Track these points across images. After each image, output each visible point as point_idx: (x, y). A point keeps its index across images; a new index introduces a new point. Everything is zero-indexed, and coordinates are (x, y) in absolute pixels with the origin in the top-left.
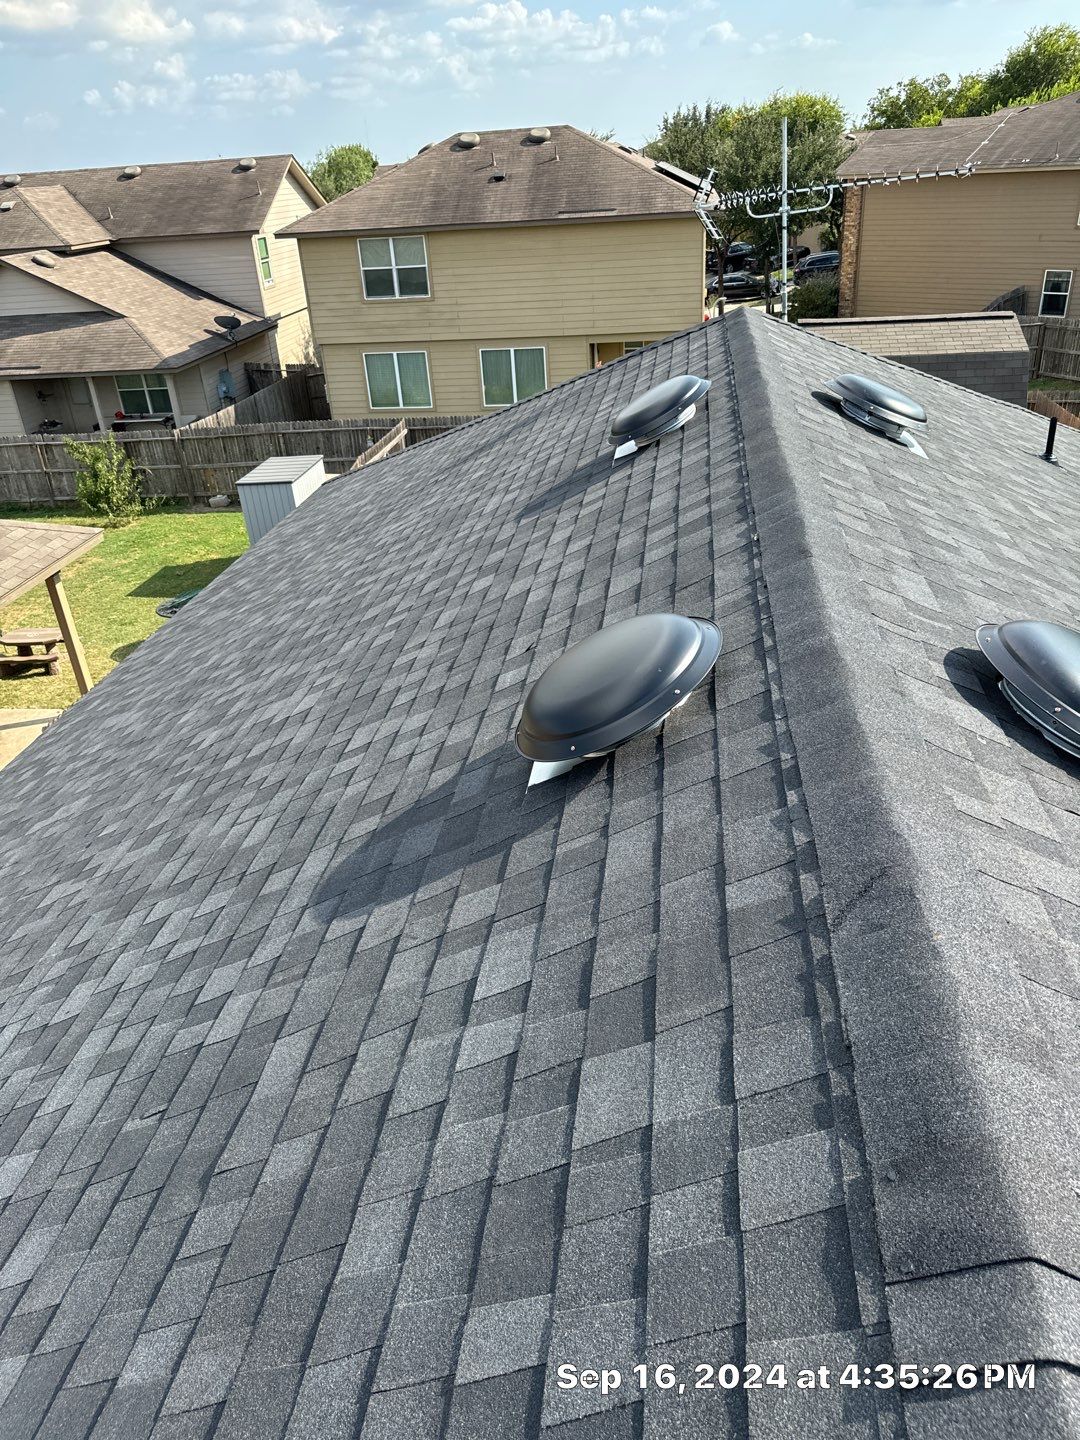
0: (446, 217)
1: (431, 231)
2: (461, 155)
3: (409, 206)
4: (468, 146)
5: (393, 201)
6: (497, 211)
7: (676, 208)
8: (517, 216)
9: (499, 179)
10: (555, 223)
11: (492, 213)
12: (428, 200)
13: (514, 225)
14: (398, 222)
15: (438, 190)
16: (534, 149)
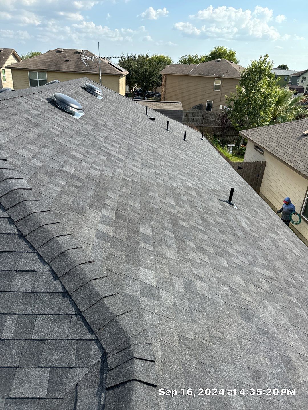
0: (52, 68)
1: (48, 71)
2: (58, 54)
3: (43, 64)
4: (60, 52)
5: (39, 63)
6: (66, 68)
7: (112, 73)
8: (71, 70)
9: (68, 61)
10: (81, 73)
11: (65, 69)
12: (48, 64)
13: (70, 72)
14: (39, 68)
15: (51, 61)
16: (78, 55)
